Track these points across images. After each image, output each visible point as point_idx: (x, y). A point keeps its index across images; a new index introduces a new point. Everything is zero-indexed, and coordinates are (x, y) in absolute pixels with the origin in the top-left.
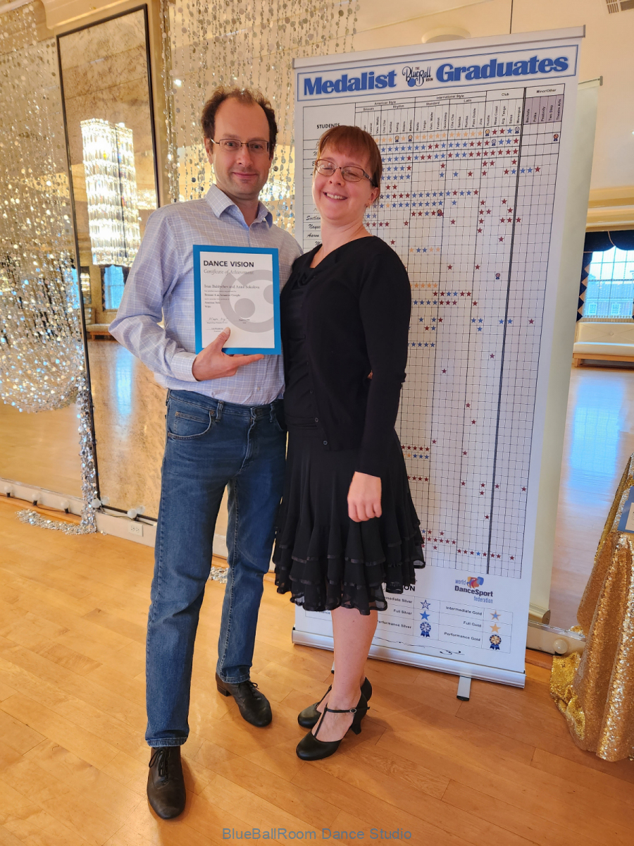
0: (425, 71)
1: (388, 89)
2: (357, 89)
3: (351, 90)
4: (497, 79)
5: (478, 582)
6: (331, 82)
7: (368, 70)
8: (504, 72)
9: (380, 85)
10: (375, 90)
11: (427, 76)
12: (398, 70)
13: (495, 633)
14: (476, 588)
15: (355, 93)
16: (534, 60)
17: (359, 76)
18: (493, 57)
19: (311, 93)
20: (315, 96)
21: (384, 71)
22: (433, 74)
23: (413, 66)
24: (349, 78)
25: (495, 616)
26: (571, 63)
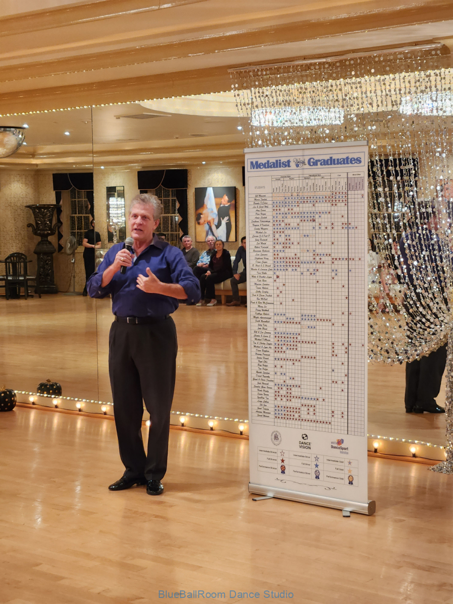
0: (303, 160)
1: (287, 168)
2: (274, 167)
3: (271, 167)
4: (333, 166)
5: (341, 442)
6: (262, 164)
7: (278, 159)
8: (336, 163)
9: (284, 166)
10: (282, 168)
11: (303, 163)
12: (292, 159)
13: (350, 474)
14: (341, 446)
15: (273, 169)
16: (347, 158)
17: (275, 162)
18: (331, 156)
19: (254, 168)
20: (255, 170)
21: (285, 160)
22: (306, 162)
23: (298, 158)
24: (270, 162)
25: (350, 463)
26: (362, 160)
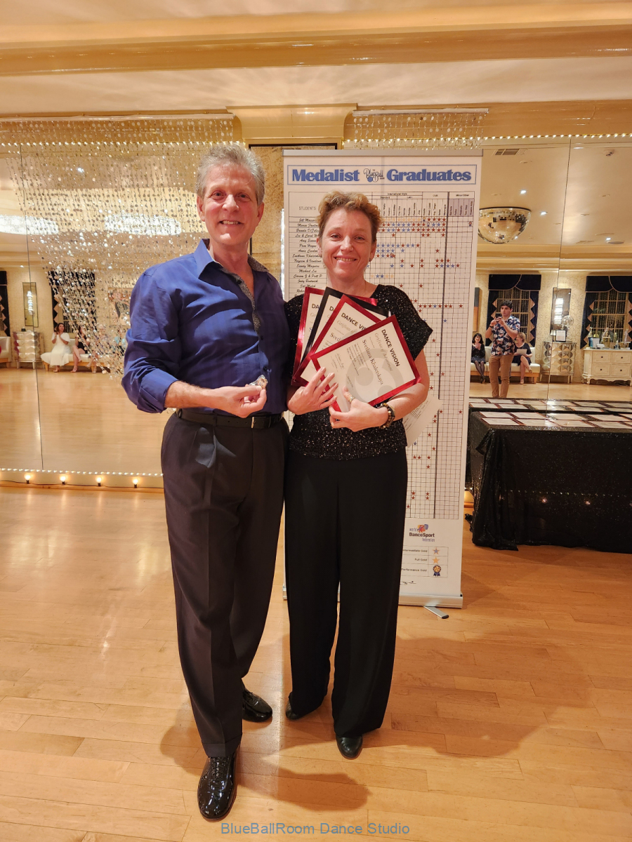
0: (379, 172)
1: (353, 182)
2: (332, 180)
3: (327, 180)
5: (425, 528)
6: (312, 173)
7: (339, 168)
8: (432, 178)
9: (348, 179)
10: (345, 182)
12: (361, 170)
13: (436, 564)
14: (423, 532)
15: (330, 182)
16: (450, 172)
17: (333, 172)
18: (424, 168)
19: (298, 180)
20: (300, 182)
22: (385, 176)
23: (371, 168)
24: (325, 172)
25: (436, 551)
26: (473, 176)
